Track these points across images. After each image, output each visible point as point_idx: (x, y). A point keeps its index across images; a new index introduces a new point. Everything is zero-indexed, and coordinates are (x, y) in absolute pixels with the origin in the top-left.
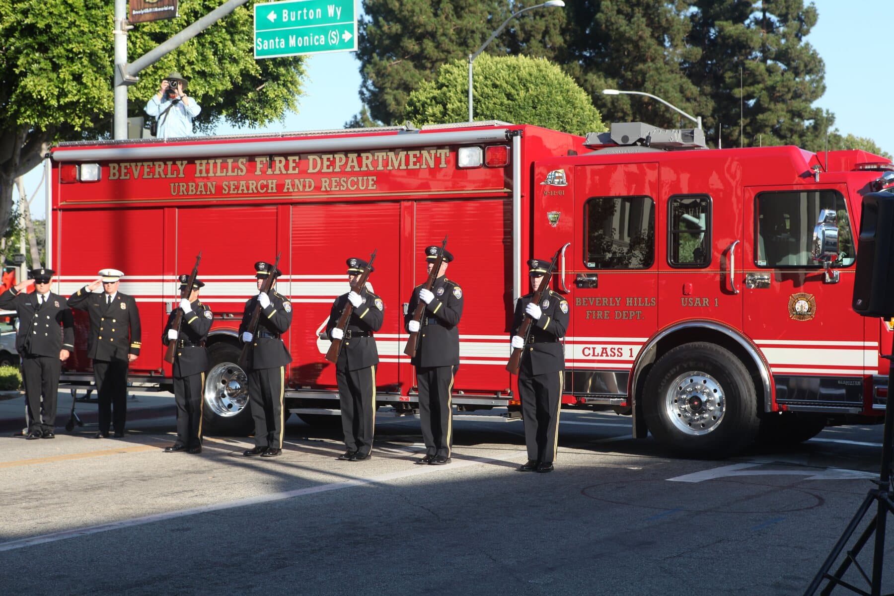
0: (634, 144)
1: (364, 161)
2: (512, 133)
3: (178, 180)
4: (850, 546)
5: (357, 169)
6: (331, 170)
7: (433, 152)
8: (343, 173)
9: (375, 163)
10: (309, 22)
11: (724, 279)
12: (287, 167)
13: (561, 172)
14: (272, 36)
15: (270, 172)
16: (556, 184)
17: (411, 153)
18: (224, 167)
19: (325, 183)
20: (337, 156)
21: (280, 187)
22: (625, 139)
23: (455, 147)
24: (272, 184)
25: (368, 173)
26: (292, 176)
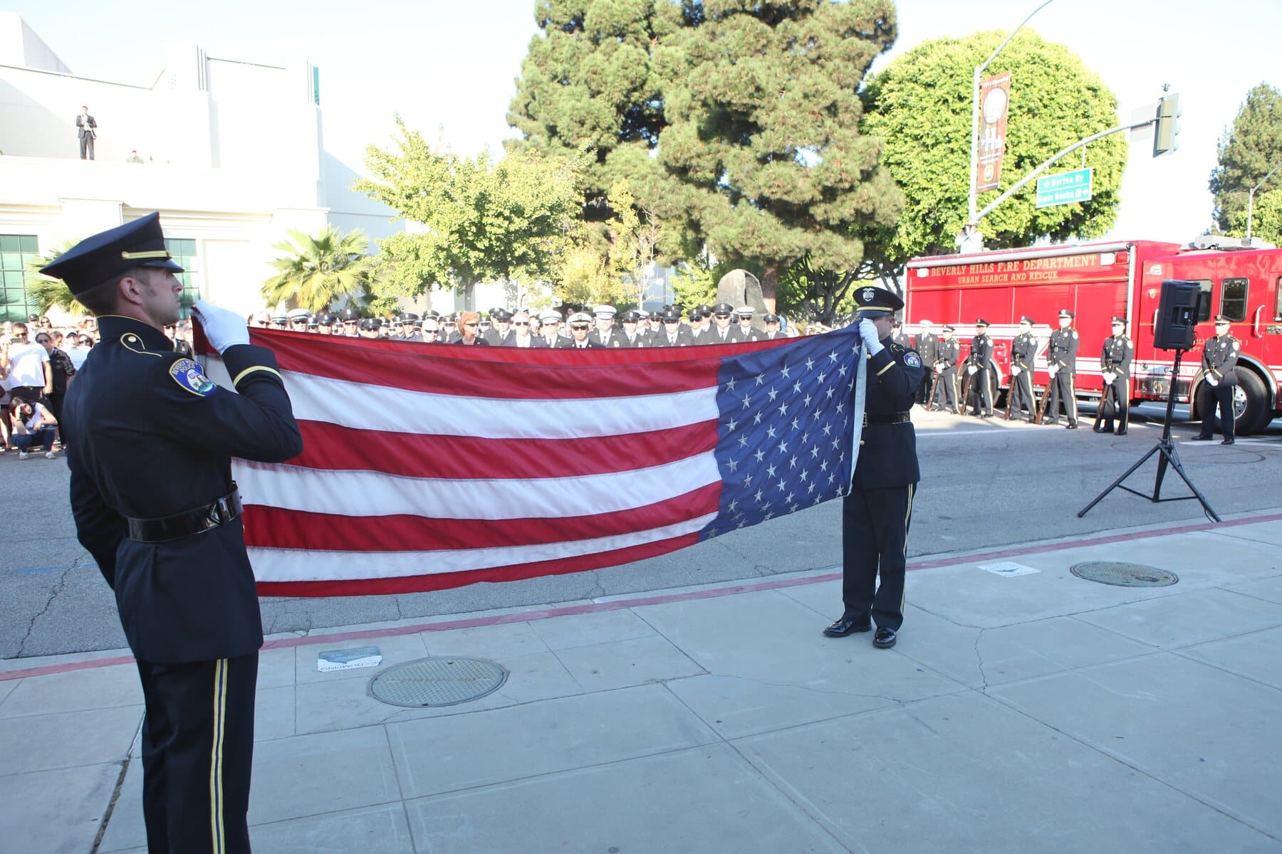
0: (1209, 248)
1: (1052, 263)
2: (1130, 245)
3: (962, 276)
5: (1048, 267)
6: (1035, 268)
7: (1087, 257)
8: (1041, 270)
9: (1057, 264)
11: (1253, 328)
12: (1013, 267)
13: (1159, 266)
14: (1047, 194)
15: (1004, 270)
16: (1155, 274)
17: (1076, 258)
18: (983, 268)
19: (1031, 275)
20: (1038, 261)
21: (1009, 279)
22: (1203, 245)
23: (1099, 254)
24: (1006, 277)
25: (1053, 270)
26: (1015, 272)
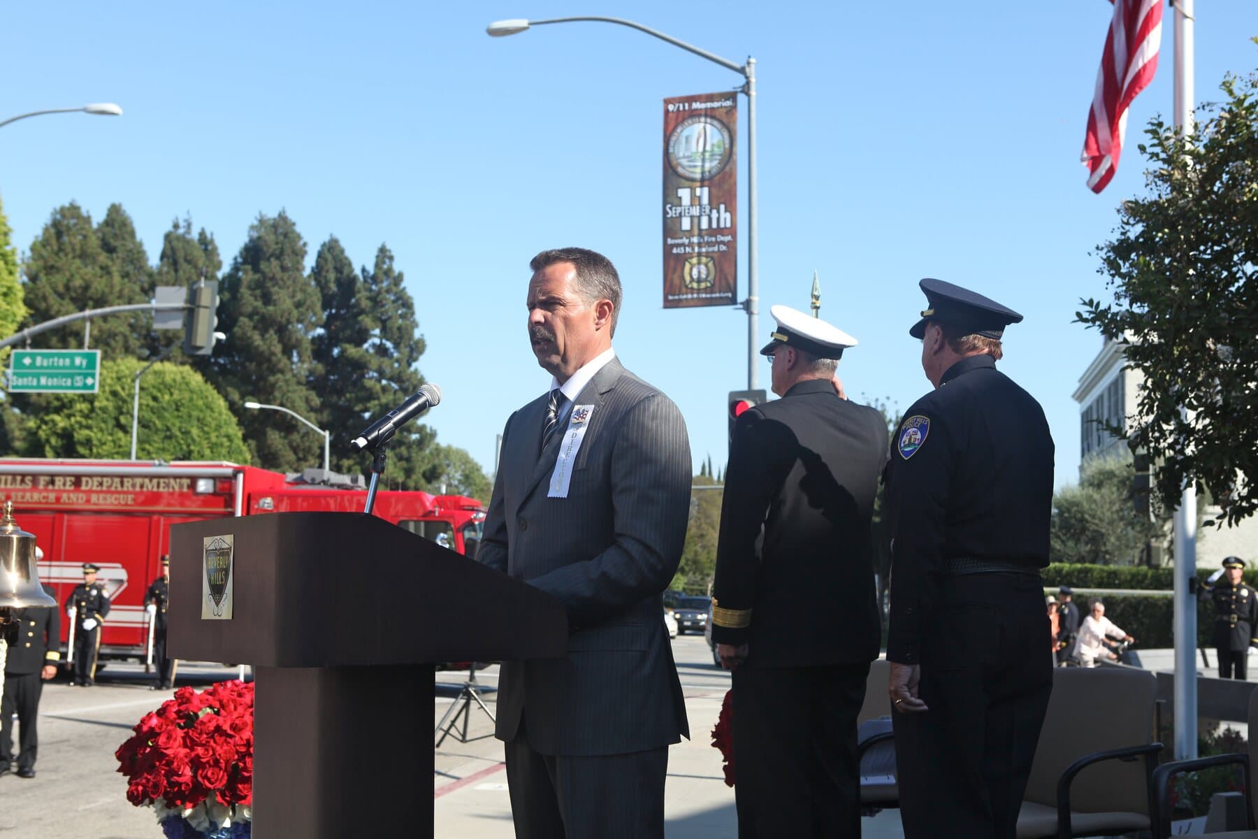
0: (319, 484)
1: (126, 484)
2: (237, 471)
4: (452, 717)
5: (119, 489)
6: (99, 488)
7: (178, 480)
8: (108, 492)
9: (134, 486)
10: (58, 368)
12: (64, 484)
13: (269, 500)
14: (26, 375)
15: (50, 487)
16: (265, 508)
17: (162, 481)
18: (14, 480)
19: (94, 498)
20: (105, 479)
21: (58, 500)
22: (313, 480)
23: (194, 479)
24: (52, 496)
25: (128, 493)
26: (69, 491)
